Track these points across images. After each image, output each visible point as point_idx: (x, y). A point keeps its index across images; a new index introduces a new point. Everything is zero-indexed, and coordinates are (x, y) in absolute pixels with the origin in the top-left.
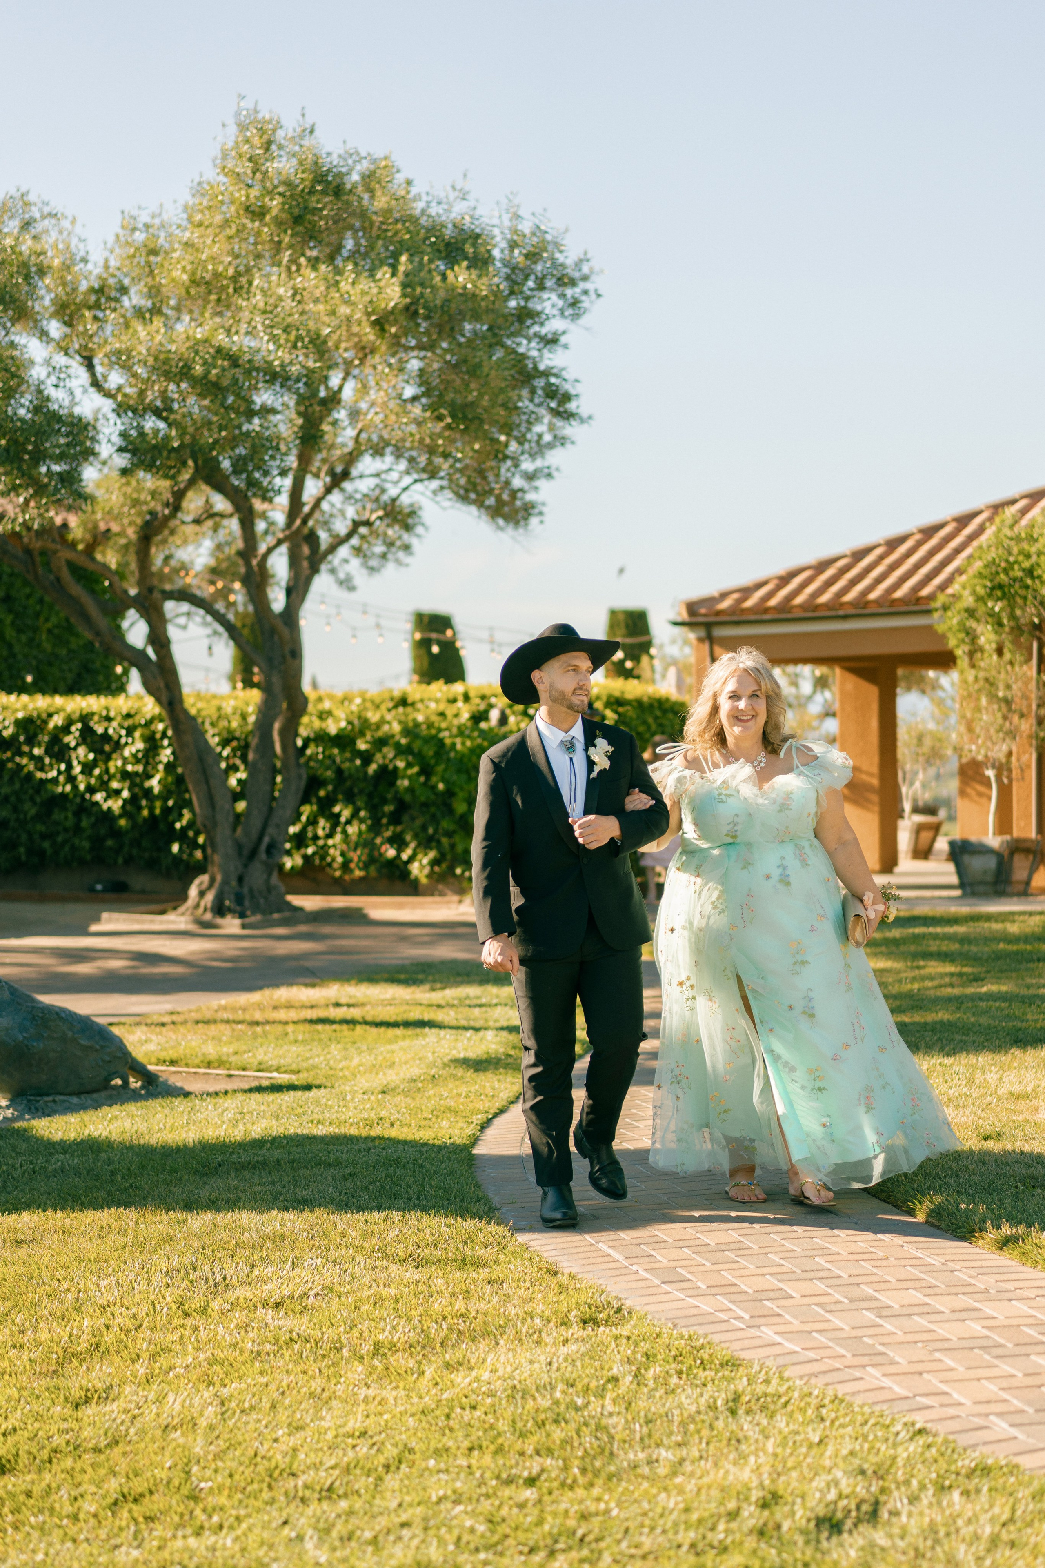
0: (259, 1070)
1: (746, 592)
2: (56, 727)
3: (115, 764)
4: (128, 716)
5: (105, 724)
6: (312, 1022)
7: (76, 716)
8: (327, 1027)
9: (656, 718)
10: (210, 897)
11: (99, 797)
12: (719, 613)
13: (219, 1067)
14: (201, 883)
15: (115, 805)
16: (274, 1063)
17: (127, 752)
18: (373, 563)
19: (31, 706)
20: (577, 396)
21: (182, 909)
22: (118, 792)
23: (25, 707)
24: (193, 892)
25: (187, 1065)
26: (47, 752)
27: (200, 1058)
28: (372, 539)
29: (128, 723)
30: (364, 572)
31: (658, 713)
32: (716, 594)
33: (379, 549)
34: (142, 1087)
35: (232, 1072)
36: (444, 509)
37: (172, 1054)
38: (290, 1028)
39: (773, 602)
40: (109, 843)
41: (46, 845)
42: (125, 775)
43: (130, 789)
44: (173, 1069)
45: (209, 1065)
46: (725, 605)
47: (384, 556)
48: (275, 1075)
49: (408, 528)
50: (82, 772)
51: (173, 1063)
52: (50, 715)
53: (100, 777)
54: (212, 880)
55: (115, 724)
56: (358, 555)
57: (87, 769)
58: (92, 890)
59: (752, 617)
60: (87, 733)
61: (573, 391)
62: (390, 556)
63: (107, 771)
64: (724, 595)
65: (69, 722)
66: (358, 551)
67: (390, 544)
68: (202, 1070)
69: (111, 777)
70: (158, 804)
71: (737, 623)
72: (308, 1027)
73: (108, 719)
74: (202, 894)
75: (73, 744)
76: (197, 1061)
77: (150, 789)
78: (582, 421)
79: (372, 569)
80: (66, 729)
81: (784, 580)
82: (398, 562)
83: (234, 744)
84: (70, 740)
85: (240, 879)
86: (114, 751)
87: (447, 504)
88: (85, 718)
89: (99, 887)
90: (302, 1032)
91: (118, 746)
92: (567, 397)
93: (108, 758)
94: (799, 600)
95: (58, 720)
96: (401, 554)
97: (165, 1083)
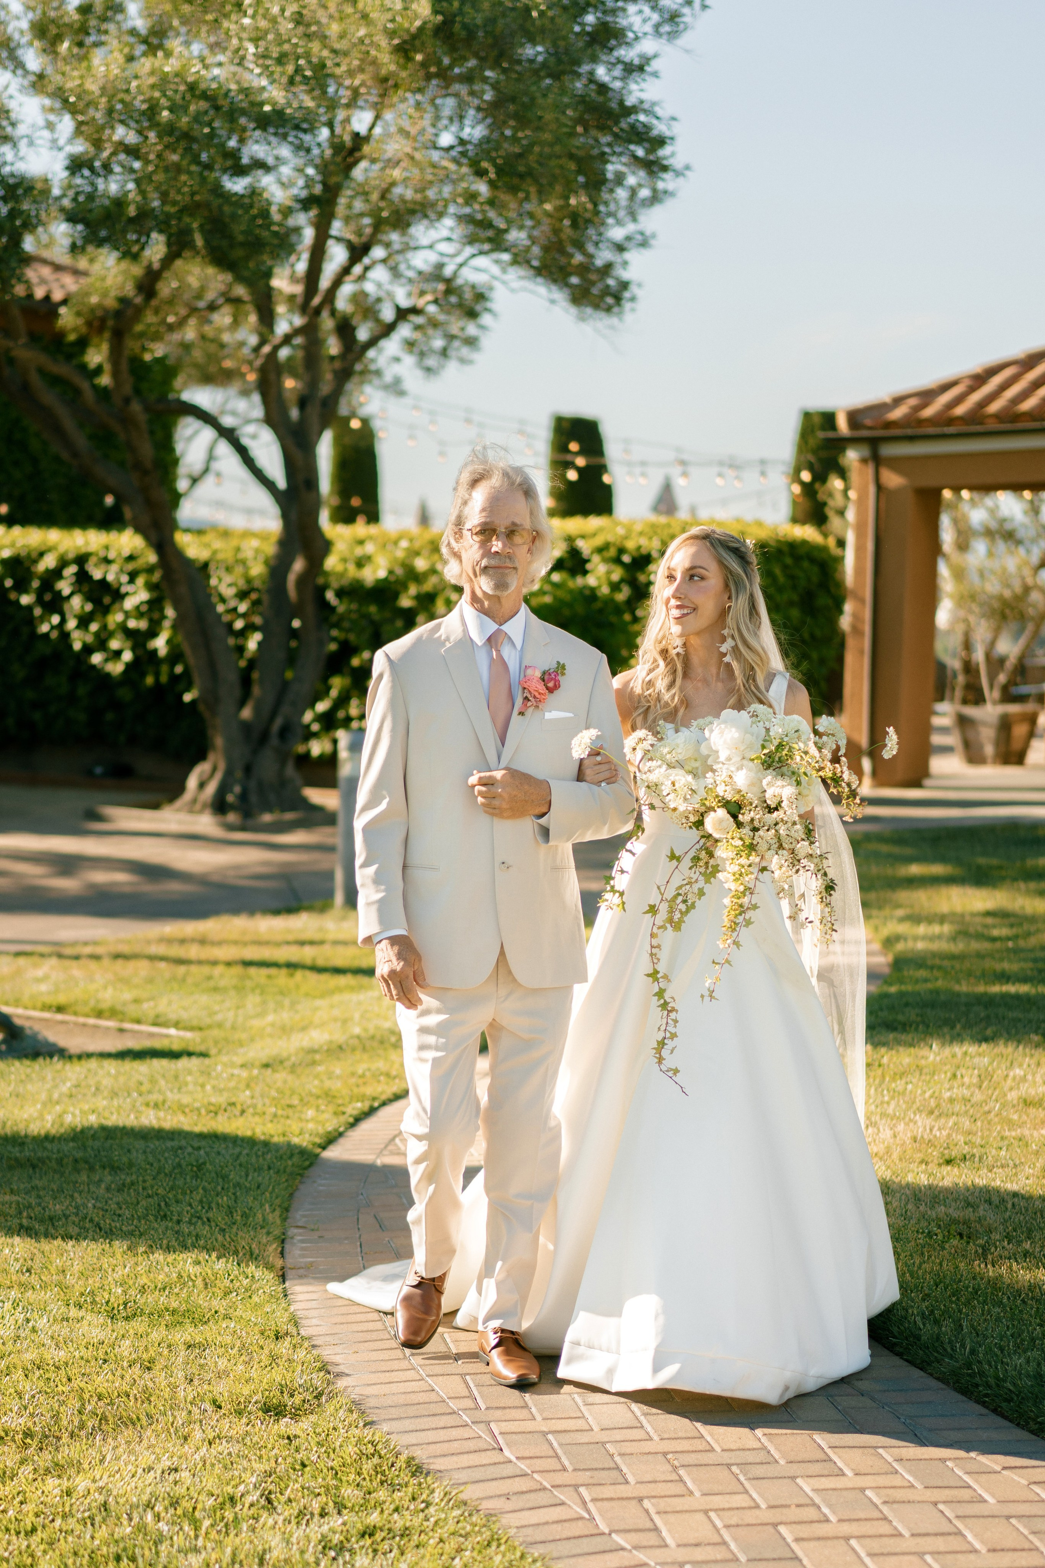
0: (155, 1024)
1: (927, 396)
2: (47, 571)
3: (116, 618)
4: (131, 558)
5: (103, 567)
6: (248, 963)
7: (71, 556)
8: (264, 971)
9: (785, 567)
10: (211, 788)
11: (97, 659)
12: (889, 425)
13: (109, 1018)
14: (202, 773)
15: (116, 668)
16: (173, 1016)
17: (129, 604)
18: (431, 362)
19: (19, 544)
20: (672, 139)
21: (180, 802)
22: (118, 654)
23: (13, 545)
24: (192, 782)
25: (76, 1014)
26: (40, 601)
27: (92, 1003)
28: (430, 331)
29: (130, 567)
30: (419, 373)
31: (789, 561)
32: (887, 399)
33: (438, 343)
34: (4, 1041)
35: (127, 1026)
36: (513, 291)
37: (62, 999)
38: (219, 970)
39: (960, 410)
40: (110, 716)
41: (37, 716)
42: (130, 634)
43: (133, 649)
44: (59, 1017)
45: (99, 1014)
46: (897, 414)
47: (444, 353)
48: (172, 1031)
49: (472, 314)
50: (78, 627)
51: (60, 1009)
52: (41, 554)
53: (97, 634)
54: (214, 769)
55: (114, 568)
56: (411, 352)
57: (84, 622)
58: (90, 773)
59: (931, 430)
60: (82, 577)
61: (668, 133)
62: (452, 353)
63: (104, 627)
64: (898, 401)
65: (63, 563)
66: (410, 345)
67: (451, 338)
68: (92, 1021)
69: (111, 635)
70: (164, 669)
71: (911, 438)
72: (238, 970)
73: (107, 561)
74: (202, 785)
75: (66, 591)
76: (87, 1009)
77: (155, 651)
78: (678, 174)
79: (428, 370)
80: (56, 574)
81: (979, 379)
82: (463, 361)
83: (254, 596)
84: (64, 587)
85: (248, 770)
86: (113, 602)
87: (516, 284)
88: (82, 560)
89: (98, 770)
90: (227, 977)
91: (118, 596)
92: (661, 142)
93: (106, 610)
94: (994, 407)
95: (49, 562)
96: (465, 351)
97: (34, 1037)
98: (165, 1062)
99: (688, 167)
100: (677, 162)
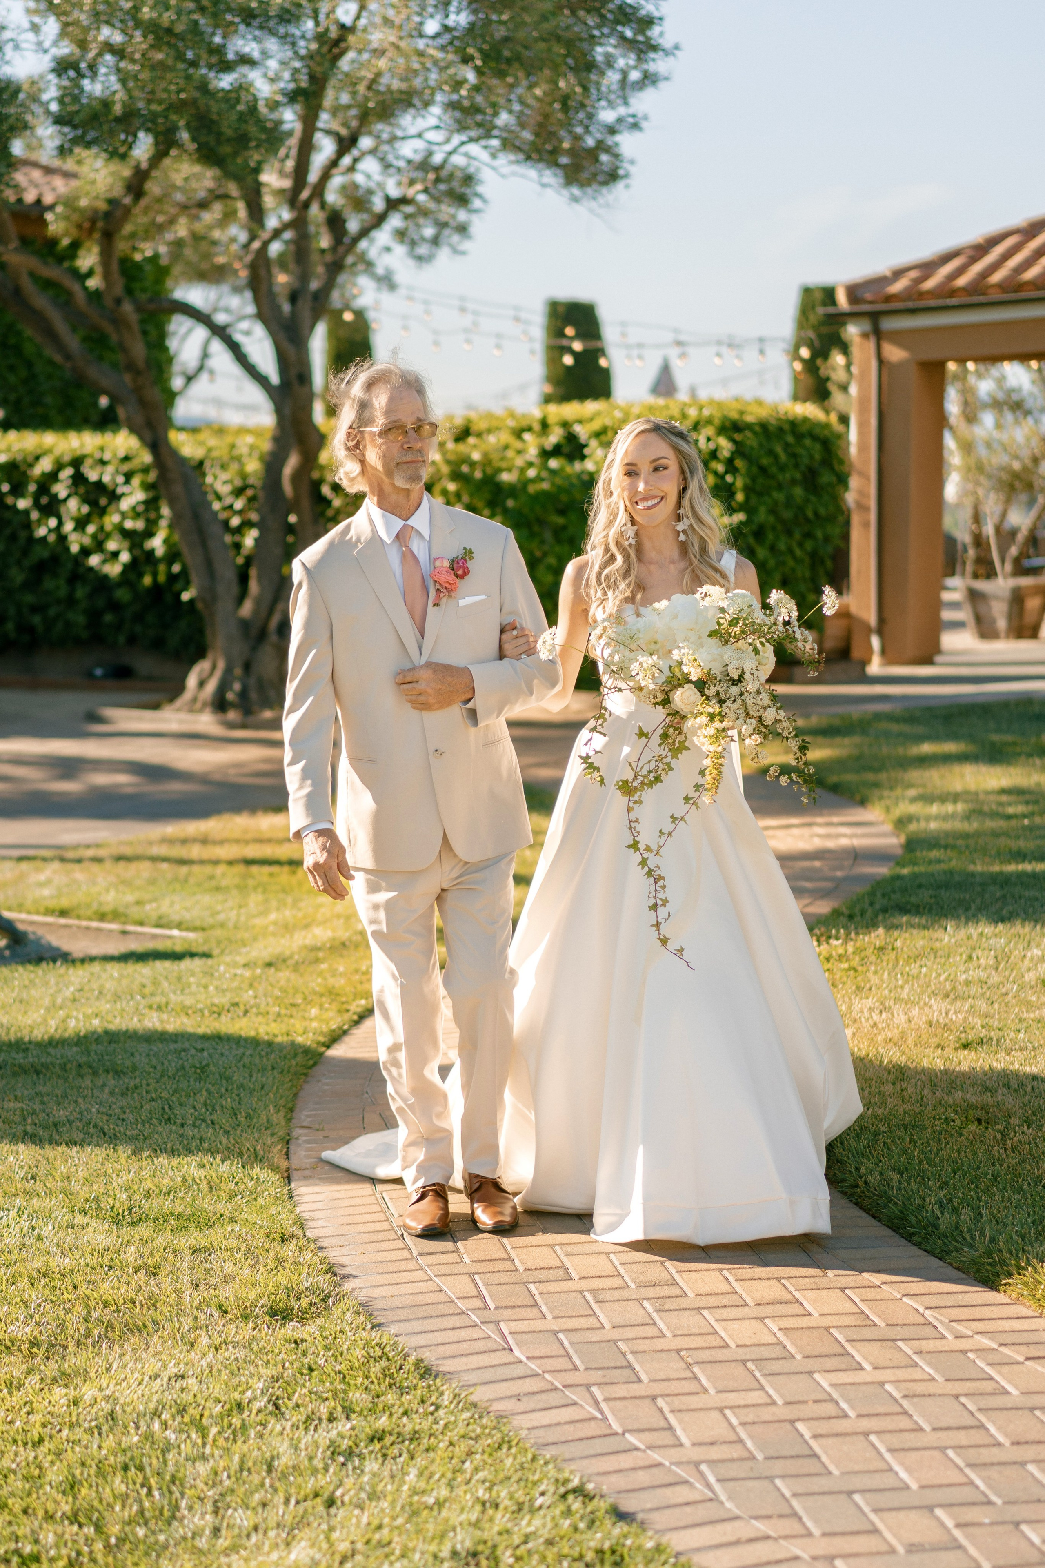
0: (158, 926)
1: (928, 267)
2: (44, 474)
3: (112, 519)
4: (126, 459)
5: (99, 469)
6: (249, 862)
7: (67, 458)
8: (266, 869)
9: (787, 445)
10: (211, 686)
11: (94, 560)
12: (889, 298)
13: (112, 921)
14: (201, 671)
15: (114, 570)
16: (176, 918)
17: (125, 504)
18: (423, 250)
19: (16, 447)
20: (661, 19)
21: (180, 702)
22: (115, 555)
23: (9, 449)
24: (192, 681)
25: (78, 917)
26: (37, 504)
27: (95, 906)
28: (421, 221)
29: (126, 467)
30: (411, 263)
31: (790, 439)
32: (888, 273)
33: (429, 232)
34: (8, 947)
35: (130, 928)
36: (503, 176)
37: (65, 903)
38: (220, 869)
39: (962, 281)
40: (108, 618)
41: (37, 620)
42: (127, 534)
43: (131, 550)
44: (63, 921)
45: (102, 917)
46: (898, 287)
47: (435, 241)
48: (175, 932)
49: (462, 200)
50: (75, 529)
51: (63, 913)
52: (37, 458)
53: (94, 536)
54: (214, 667)
55: (110, 469)
56: (402, 241)
57: (81, 524)
58: (90, 675)
59: (933, 303)
60: (79, 479)
61: (656, 14)
62: (443, 241)
63: (101, 528)
64: (898, 274)
65: (59, 466)
66: (401, 235)
67: (442, 225)
68: (95, 924)
69: (108, 536)
70: (162, 568)
71: (913, 311)
72: (240, 869)
73: (103, 463)
74: (201, 684)
75: (62, 494)
76: (89, 913)
77: (152, 551)
78: (667, 53)
79: (420, 258)
80: (53, 476)
81: (981, 249)
82: (454, 248)
83: (249, 492)
84: (61, 489)
85: (247, 667)
86: (110, 503)
87: (506, 170)
88: (77, 462)
89: (99, 672)
90: (228, 876)
91: (114, 497)
92: (648, 22)
93: (102, 512)
94: (997, 277)
95: (45, 465)
96: (455, 238)
97: (38, 942)
98: (167, 964)
99: (677, 47)
100: (667, 42)
